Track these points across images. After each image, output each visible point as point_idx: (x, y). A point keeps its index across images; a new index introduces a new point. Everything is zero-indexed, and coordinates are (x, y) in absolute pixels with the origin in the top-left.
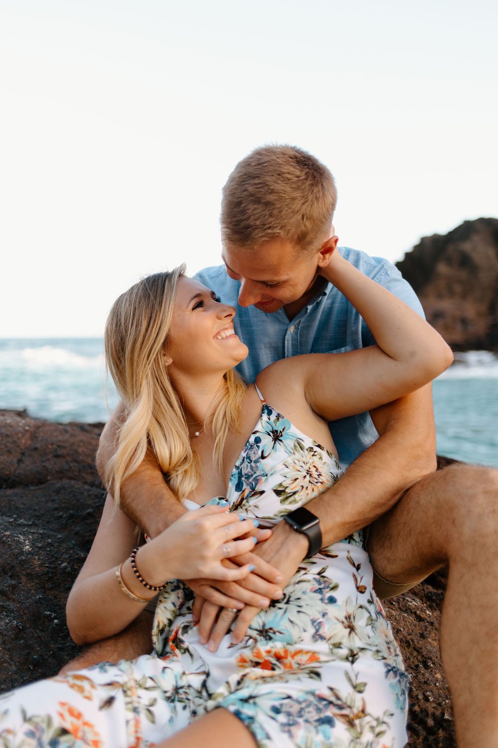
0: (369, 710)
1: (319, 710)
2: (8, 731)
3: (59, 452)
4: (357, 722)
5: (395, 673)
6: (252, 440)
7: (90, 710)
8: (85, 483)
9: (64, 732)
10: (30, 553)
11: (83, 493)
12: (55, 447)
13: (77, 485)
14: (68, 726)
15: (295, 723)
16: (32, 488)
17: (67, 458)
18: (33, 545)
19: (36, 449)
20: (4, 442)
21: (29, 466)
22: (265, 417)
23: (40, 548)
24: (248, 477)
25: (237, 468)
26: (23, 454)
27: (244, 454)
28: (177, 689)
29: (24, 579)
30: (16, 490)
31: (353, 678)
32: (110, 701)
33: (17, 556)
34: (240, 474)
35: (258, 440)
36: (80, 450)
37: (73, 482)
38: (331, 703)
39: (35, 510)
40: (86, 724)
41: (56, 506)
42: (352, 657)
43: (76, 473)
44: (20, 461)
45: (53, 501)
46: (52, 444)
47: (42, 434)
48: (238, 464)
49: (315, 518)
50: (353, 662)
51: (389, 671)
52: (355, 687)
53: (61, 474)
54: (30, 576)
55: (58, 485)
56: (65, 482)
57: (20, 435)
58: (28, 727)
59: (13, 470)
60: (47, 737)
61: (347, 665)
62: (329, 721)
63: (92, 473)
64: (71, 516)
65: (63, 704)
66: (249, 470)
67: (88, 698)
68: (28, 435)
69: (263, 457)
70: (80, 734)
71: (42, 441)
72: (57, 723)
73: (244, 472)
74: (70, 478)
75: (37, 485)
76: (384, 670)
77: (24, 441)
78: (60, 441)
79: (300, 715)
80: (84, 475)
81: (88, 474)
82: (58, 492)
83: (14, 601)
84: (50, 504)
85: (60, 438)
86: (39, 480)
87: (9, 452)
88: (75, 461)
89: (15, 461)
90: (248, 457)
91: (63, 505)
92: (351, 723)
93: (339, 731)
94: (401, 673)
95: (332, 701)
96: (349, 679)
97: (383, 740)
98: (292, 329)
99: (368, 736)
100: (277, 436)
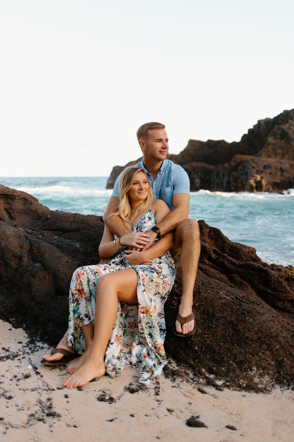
1: (151, 270)
2: (87, 270)
3: (83, 222)
4: (159, 274)
7: (101, 270)
8: (92, 231)
10: (79, 248)
11: (91, 234)
12: (81, 221)
13: (90, 232)
14: (97, 271)
16: (75, 233)
17: (86, 224)
18: (80, 246)
19: (75, 221)
21: (74, 226)
22: (149, 213)
23: (82, 246)
24: (140, 227)
26: (71, 223)
29: (78, 254)
30: (70, 233)
31: (160, 267)
32: (105, 269)
33: (76, 248)
36: (89, 222)
37: (88, 231)
39: (77, 238)
40: (101, 272)
41: (84, 237)
42: (160, 263)
43: (89, 228)
44: (71, 225)
45: (82, 236)
46: (81, 220)
47: (76, 217)
49: (159, 229)
50: (160, 264)
52: (159, 268)
53: (84, 229)
54: (80, 253)
55: (84, 232)
57: (70, 217)
58: (90, 270)
59: (69, 227)
60: (93, 272)
61: (159, 264)
62: (153, 272)
63: (94, 228)
64: (89, 240)
65: (96, 268)
67: (101, 268)
68: (72, 217)
70: (100, 274)
71: (77, 219)
72: (95, 270)
73: (139, 225)
74: (87, 230)
75: (77, 232)
77: (71, 219)
78: (83, 219)
80: (91, 229)
81: (92, 229)
82: (84, 233)
83: (77, 258)
84: (82, 237)
85: (83, 218)
86: (77, 230)
87: (67, 222)
88: (88, 225)
89: (69, 225)
90: (141, 222)
91: (86, 237)
92: (158, 274)
93: (155, 274)
94: (173, 269)
95: (154, 269)
96: (159, 267)
97: (165, 279)
98: (155, 182)
99: (162, 277)
100: (150, 219)
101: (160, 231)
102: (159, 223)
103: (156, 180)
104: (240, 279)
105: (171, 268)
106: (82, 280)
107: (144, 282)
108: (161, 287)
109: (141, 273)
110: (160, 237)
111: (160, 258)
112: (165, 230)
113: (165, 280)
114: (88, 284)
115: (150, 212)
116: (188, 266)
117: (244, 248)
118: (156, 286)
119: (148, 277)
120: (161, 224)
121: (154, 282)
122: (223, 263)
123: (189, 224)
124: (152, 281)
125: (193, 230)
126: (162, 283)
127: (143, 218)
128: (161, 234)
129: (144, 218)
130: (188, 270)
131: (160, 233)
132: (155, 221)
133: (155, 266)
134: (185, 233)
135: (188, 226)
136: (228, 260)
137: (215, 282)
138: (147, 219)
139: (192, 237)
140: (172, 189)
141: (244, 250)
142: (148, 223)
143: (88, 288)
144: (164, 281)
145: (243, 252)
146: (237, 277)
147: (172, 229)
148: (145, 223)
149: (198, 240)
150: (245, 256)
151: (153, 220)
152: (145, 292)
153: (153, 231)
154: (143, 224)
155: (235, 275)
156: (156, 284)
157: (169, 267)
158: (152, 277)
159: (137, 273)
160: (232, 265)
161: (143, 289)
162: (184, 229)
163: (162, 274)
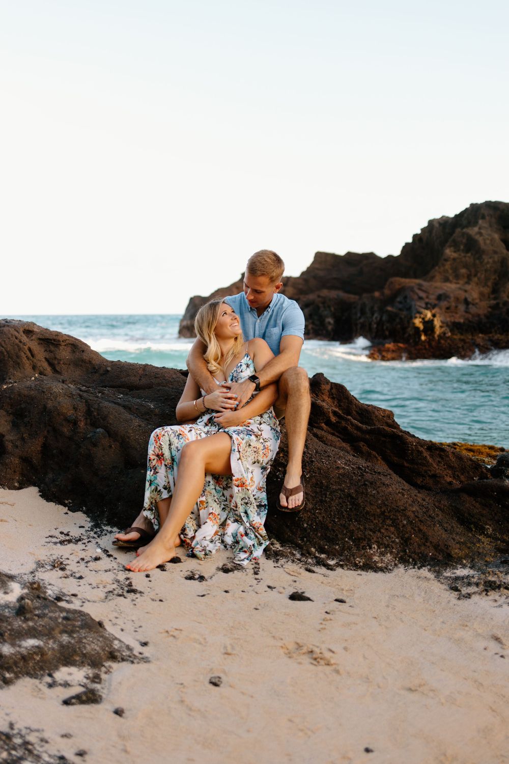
1: (247, 432)
4: (259, 437)
9: (180, 434)
21: (144, 381)
22: (246, 358)
24: (235, 377)
25: (232, 373)
27: (235, 369)
28: (208, 431)
30: (140, 391)
31: (260, 428)
32: (191, 430)
41: (159, 396)
42: (260, 424)
45: (157, 394)
49: (258, 378)
52: (259, 430)
55: (158, 388)
58: (172, 431)
59: (138, 383)
60: (176, 434)
62: (251, 435)
63: (172, 384)
64: (166, 399)
65: (179, 429)
66: (236, 375)
70: (184, 436)
72: (179, 432)
73: (234, 375)
74: (163, 386)
78: (157, 372)
80: (169, 385)
90: (237, 371)
92: (257, 437)
93: (253, 437)
94: (277, 431)
95: (252, 431)
96: (258, 428)
97: (266, 443)
98: (258, 321)
99: (261, 440)
100: (248, 366)
101: (260, 381)
102: (259, 372)
103: (260, 318)
104: (367, 448)
105: (274, 430)
106: (162, 443)
107: (239, 447)
108: (261, 453)
109: (235, 436)
110: (259, 389)
111: (261, 416)
112: (267, 381)
113: (265, 445)
114: (170, 449)
115: (248, 357)
116: (295, 426)
117: (378, 410)
118: (255, 452)
119: (244, 441)
120: (262, 372)
121: (252, 447)
122: (345, 429)
123: (295, 374)
124: (250, 445)
125: (300, 381)
126: (262, 447)
127: (239, 365)
128: (261, 385)
129: (241, 365)
130: (295, 432)
131: (259, 383)
132: (254, 368)
133: (254, 427)
134: (290, 384)
135: (294, 376)
136: (352, 424)
137: (333, 451)
138: (244, 367)
139: (299, 390)
140: (280, 330)
141: (377, 414)
142: (246, 372)
143: (170, 453)
144: (264, 446)
145: (376, 416)
146: (363, 446)
147: (274, 379)
148: (242, 372)
149: (307, 393)
150: (379, 421)
151: (252, 368)
152: (240, 461)
153: (251, 380)
154: (239, 373)
155: (361, 444)
156: (255, 450)
157: (272, 429)
158: (250, 441)
159: (231, 437)
160: (357, 431)
161: (238, 457)
162: (289, 380)
163: (262, 436)
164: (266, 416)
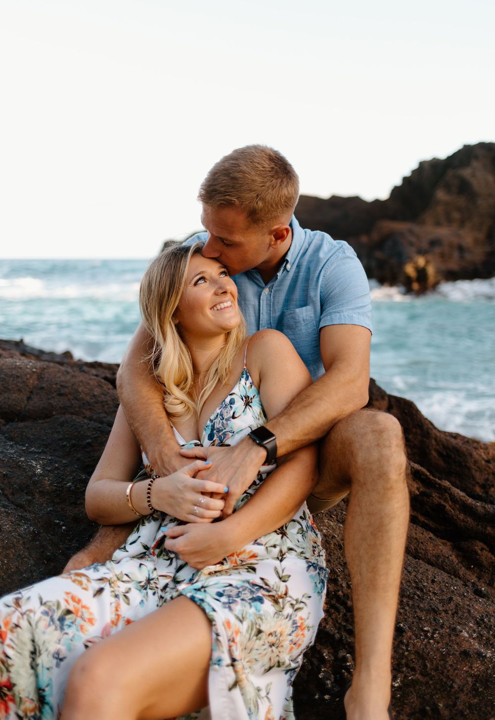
0: (290, 593)
1: (252, 592)
2: (30, 611)
3: (63, 391)
4: (280, 600)
5: (315, 568)
6: (228, 400)
7: (87, 598)
8: (85, 417)
9: (69, 612)
10: (41, 475)
11: (83, 426)
12: (58, 386)
13: (78, 419)
14: (71, 608)
15: (234, 601)
16: (40, 421)
17: (69, 396)
18: (43, 469)
19: (42, 388)
20: (15, 382)
21: (37, 402)
22: (243, 381)
23: (49, 471)
24: (219, 431)
25: (212, 421)
26: (31, 392)
27: (218, 411)
28: (149, 580)
29: (37, 496)
30: (26, 423)
31: (280, 572)
32: (100, 591)
33: (31, 478)
34: (213, 426)
35: (232, 402)
36: (80, 390)
37: (74, 417)
38: (261, 587)
39: (43, 440)
40: (83, 607)
41: (61, 437)
42: (281, 557)
43: (77, 409)
44: (29, 398)
45: (58, 432)
46: (57, 384)
47: (47, 375)
48: (212, 418)
49: (272, 435)
50: (281, 561)
51: (309, 567)
52: (280, 578)
53: (65, 410)
54: (42, 493)
55: (62, 420)
56: (68, 416)
57: (28, 376)
58: (43, 608)
59: (23, 406)
60: (57, 616)
62: (262, 600)
63: (90, 409)
64: (74, 446)
65: (68, 593)
66: (220, 425)
67: (85, 589)
68: (35, 376)
69: (233, 417)
70: (80, 614)
71: (47, 381)
72: (64, 606)
73: (216, 426)
74: (72, 414)
75: (44, 419)
76: (306, 565)
77: (33, 382)
78: (63, 381)
79: (238, 596)
80: (84, 411)
81: (87, 410)
82: (62, 424)
83: (30, 512)
84: (55, 435)
85: (63, 379)
86: (45, 414)
87: (20, 390)
88: (76, 399)
89: (25, 398)
90: (222, 415)
91: (67, 436)
92: (276, 602)
93: (268, 606)
94: (321, 568)
95: (265, 586)
96: (277, 573)
97: (300, 614)
99: (288, 610)
100: (248, 402)
101: (279, 442)
102: (274, 418)
104: (490, 555)
106: (10, 652)
107: (233, 648)
108: (286, 644)
109: (220, 614)
111: (282, 532)
112: (293, 441)
113: (297, 618)
114: (34, 666)
118: (272, 645)
119: (246, 624)
120: (282, 420)
121: (263, 636)
122: (439, 508)
123: (374, 431)
124: (260, 632)
126: (287, 627)
128: (281, 451)
131: (275, 448)
132: (263, 408)
133: (266, 571)
134: (361, 458)
135: (370, 437)
140: (316, 311)
142: (242, 417)
143: (32, 679)
144: (294, 623)
146: (482, 550)
147: (313, 437)
151: (256, 408)
152: (237, 691)
154: (227, 420)
155: (478, 546)
156: (272, 639)
157: (309, 565)
158: (259, 621)
159: (210, 622)
160: (466, 514)
161: (231, 678)
163: (288, 598)
164: (293, 530)
